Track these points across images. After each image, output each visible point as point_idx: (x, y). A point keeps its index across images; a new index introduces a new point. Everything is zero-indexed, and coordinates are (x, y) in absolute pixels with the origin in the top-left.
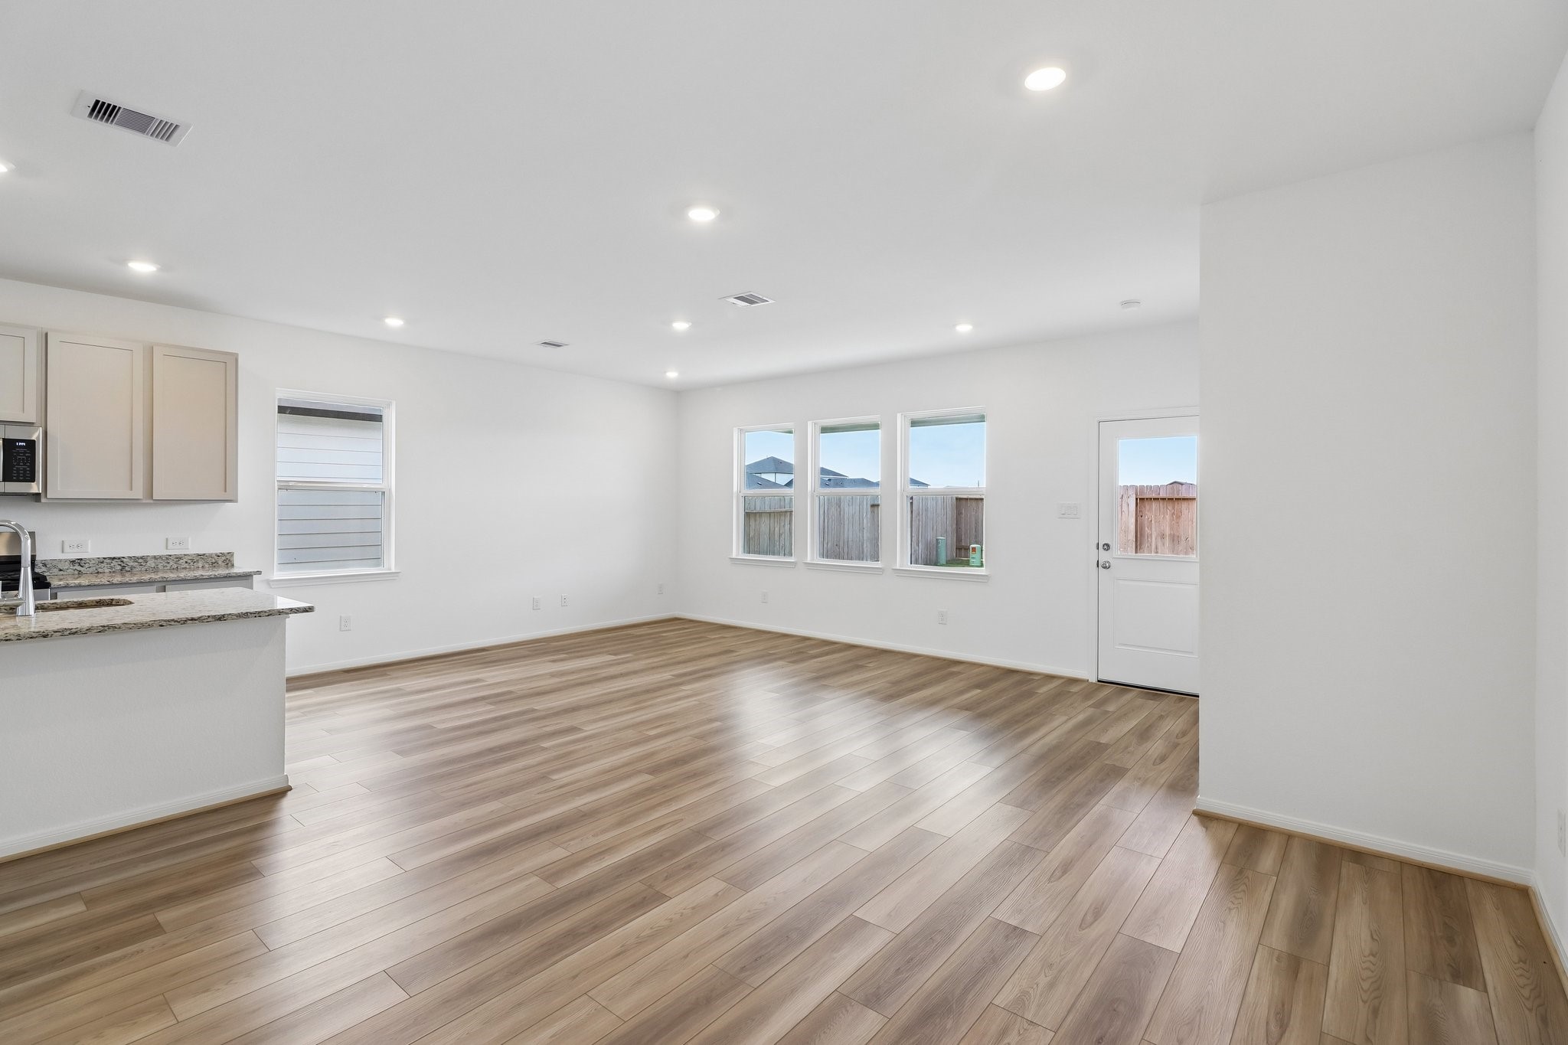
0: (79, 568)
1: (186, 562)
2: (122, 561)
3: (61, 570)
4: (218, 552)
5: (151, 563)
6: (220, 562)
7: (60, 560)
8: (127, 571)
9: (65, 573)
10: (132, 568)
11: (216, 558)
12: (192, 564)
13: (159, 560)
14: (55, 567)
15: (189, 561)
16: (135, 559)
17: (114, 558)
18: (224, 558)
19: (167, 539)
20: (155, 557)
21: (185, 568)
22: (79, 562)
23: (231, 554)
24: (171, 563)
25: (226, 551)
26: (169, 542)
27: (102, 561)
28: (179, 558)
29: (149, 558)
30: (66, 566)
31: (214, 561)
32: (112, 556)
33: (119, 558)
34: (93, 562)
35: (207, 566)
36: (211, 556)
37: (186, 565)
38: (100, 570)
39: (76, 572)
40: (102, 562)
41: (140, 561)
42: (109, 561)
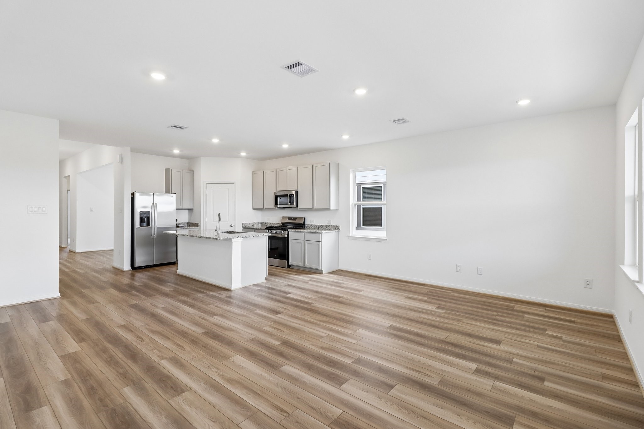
0: (312, 227)
2: (319, 226)
6: (337, 229)
9: (310, 228)
10: (320, 228)
14: (308, 226)
15: (330, 227)
16: (321, 226)
18: (337, 227)
20: (324, 226)
22: (312, 225)
24: (327, 228)
28: (328, 226)
30: (310, 226)
31: (335, 228)
34: (314, 226)
36: (335, 226)
37: (330, 229)
38: (315, 228)
42: (316, 226)
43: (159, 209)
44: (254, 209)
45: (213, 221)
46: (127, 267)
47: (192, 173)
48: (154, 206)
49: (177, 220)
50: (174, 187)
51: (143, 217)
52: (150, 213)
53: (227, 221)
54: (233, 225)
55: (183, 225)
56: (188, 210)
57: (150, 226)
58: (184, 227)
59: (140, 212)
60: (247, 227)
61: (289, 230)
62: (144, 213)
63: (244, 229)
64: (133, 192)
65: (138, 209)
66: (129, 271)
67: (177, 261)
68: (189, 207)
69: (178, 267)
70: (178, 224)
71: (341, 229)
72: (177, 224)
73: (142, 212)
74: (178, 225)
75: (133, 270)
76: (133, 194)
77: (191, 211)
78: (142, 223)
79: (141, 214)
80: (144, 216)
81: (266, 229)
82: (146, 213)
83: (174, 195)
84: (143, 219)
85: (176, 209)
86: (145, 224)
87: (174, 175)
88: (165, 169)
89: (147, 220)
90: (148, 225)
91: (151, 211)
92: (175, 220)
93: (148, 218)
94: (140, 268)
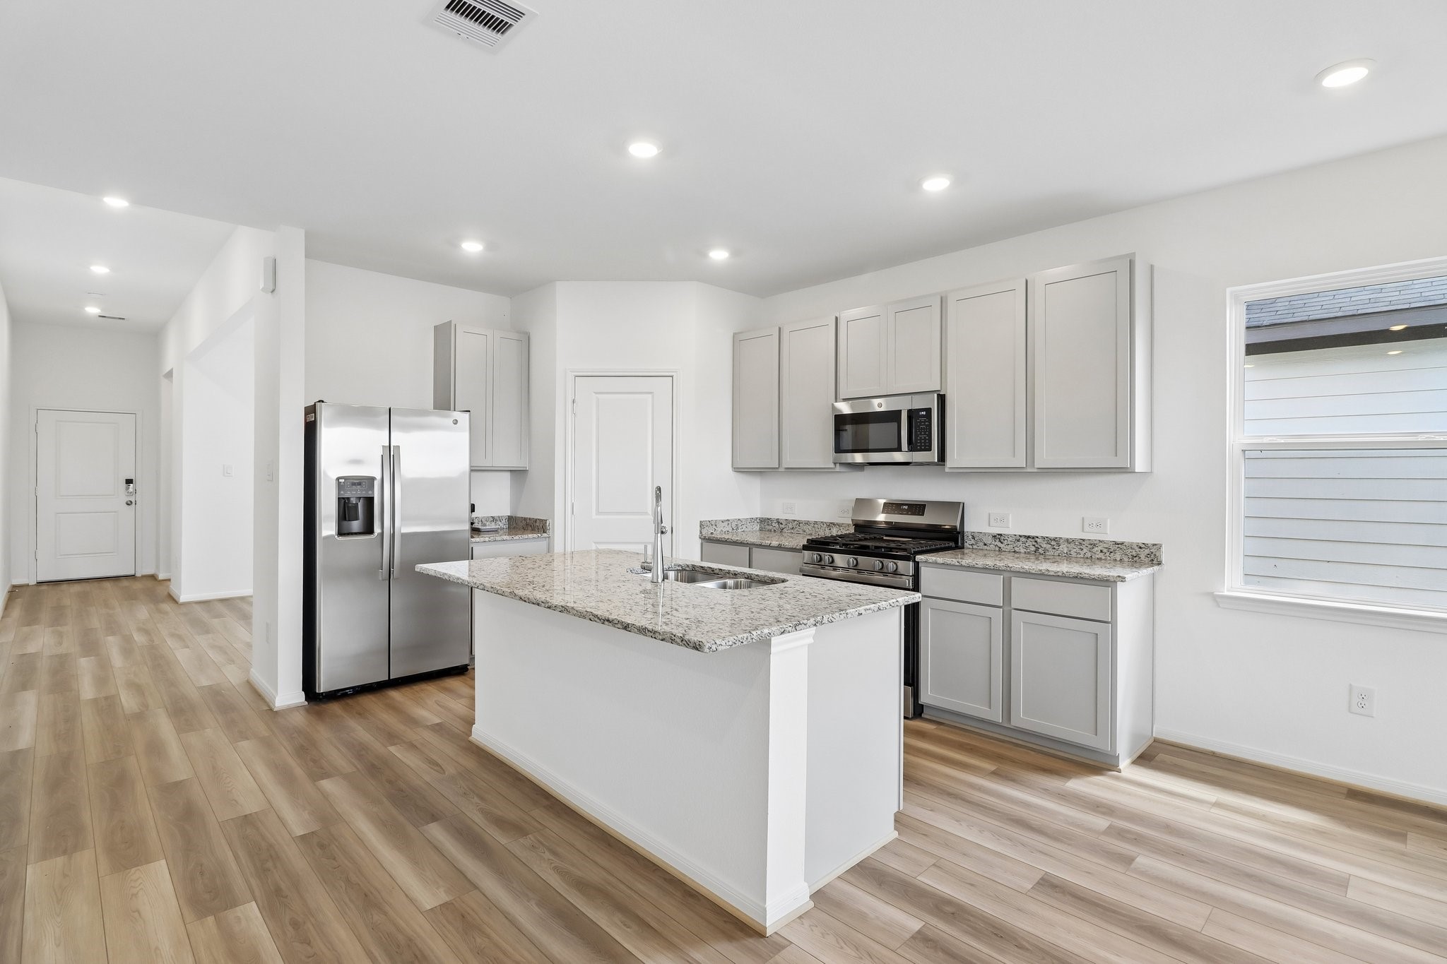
0: (999, 544)
1: (1101, 551)
2: (1036, 542)
3: (985, 545)
4: (1140, 540)
5: (1064, 548)
6: (1143, 557)
7: (985, 534)
8: (1040, 554)
9: (988, 548)
10: (1046, 550)
11: (1138, 549)
12: (1108, 554)
13: (1072, 545)
14: (981, 540)
15: (1105, 550)
16: (1048, 540)
17: (1029, 537)
18: (1147, 551)
19: (1083, 519)
20: (1067, 541)
21: (1100, 559)
22: (998, 537)
23: (1158, 546)
24: (1085, 550)
25: (1150, 541)
26: (1085, 521)
27: (1018, 538)
28: (1093, 545)
29: (1061, 541)
30: (989, 540)
31: (1134, 554)
32: (1027, 534)
33: (1033, 538)
34: (1011, 539)
35: (1126, 559)
36: (1131, 546)
37: (1101, 555)
38: (1016, 549)
39: (997, 549)
40: (1018, 541)
41: (1053, 543)
42: (1024, 540)
43: (409, 467)
44: (737, 470)
45: (598, 513)
46: (288, 694)
47: (525, 341)
48: (390, 456)
49: (473, 508)
50: (463, 390)
51: (348, 498)
52: (377, 484)
53: (646, 513)
54: (668, 529)
55: (493, 526)
56: (508, 474)
57: (377, 530)
58: (496, 531)
59: (338, 479)
60: (718, 535)
61: (918, 558)
62: (354, 484)
63: (708, 545)
64: (315, 403)
65: (331, 468)
66: (297, 708)
67: (472, 659)
68: (515, 463)
69: (473, 688)
70: (476, 521)
71: (1164, 556)
72: (472, 524)
73: (346, 478)
74: (476, 525)
75: (311, 703)
76: (311, 410)
77: (518, 474)
78: (345, 523)
79: (340, 487)
80: (353, 494)
81: (805, 548)
82: (360, 484)
83: (464, 419)
84: (348, 507)
85: (472, 470)
86: (356, 525)
87: (467, 347)
88: (436, 327)
89: (364, 513)
90: (369, 529)
91: (378, 477)
92: (468, 508)
93: (370, 501)
94: (336, 696)
